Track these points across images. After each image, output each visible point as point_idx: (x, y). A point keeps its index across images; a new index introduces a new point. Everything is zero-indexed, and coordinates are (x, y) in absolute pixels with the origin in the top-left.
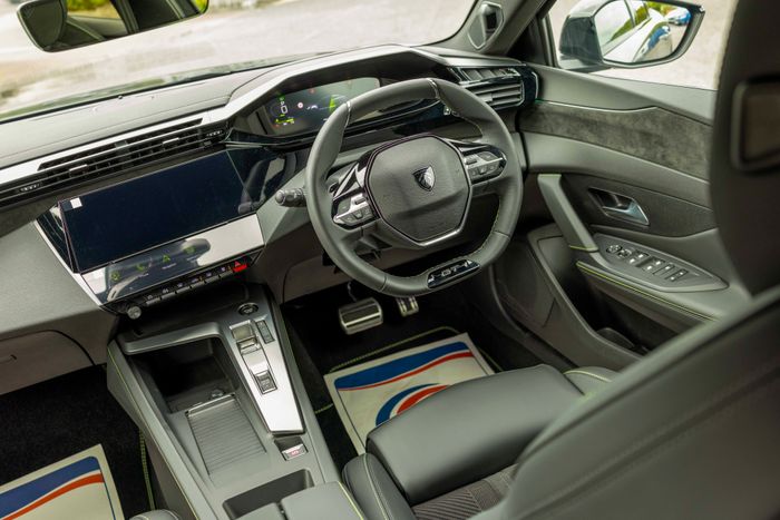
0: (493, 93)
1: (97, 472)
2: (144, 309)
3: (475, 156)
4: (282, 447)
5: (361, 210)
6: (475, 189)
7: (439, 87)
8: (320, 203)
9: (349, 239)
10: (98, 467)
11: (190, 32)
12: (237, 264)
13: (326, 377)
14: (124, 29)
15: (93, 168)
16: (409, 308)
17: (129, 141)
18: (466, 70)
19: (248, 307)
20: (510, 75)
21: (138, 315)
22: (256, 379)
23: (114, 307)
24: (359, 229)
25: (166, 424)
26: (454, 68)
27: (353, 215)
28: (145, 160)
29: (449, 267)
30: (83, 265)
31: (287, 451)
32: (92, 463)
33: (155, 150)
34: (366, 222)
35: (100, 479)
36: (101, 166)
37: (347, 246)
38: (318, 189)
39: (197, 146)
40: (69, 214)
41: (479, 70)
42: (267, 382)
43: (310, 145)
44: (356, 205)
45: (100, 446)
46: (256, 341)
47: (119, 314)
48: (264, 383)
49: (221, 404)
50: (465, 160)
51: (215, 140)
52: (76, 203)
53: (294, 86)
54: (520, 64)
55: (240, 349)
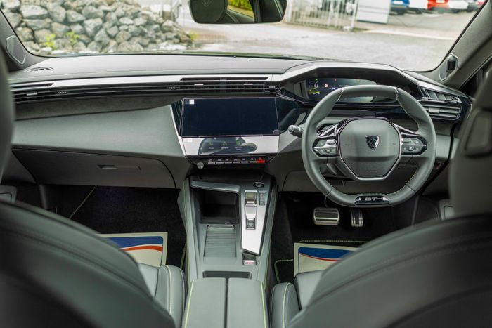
0: (441, 108)
1: (161, 245)
2: (206, 166)
3: (410, 140)
4: (244, 258)
5: (331, 149)
6: (402, 158)
7: (399, 94)
8: (309, 137)
9: (318, 162)
10: (162, 243)
11: (307, 37)
12: (260, 159)
13: (295, 244)
14: (253, 20)
15: (206, 87)
16: (357, 223)
17: (228, 78)
18: (429, 91)
19: (259, 184)
20: (455, 101)
21: (202, 167)
22: (247, 221)
23: (192, 159)
24: (326, 158)
25: (195, 226)
26: (422, 88)
27: (325, 150)
28: (233, 91)
29: (371, 197)
30: (185, 133)
31: (246, 261)
32: (160, 240)
33: (240, 87)
34: (331, 156)
35: (161, 249)
36: (210, 87)
37: (316, 166)
38: (310, 130)
39: (261, 91)
40: (188, 106)
41: (437, 93)
42: (252, 224)
43: (313, 107)
44: (329, 145)
45: (167, 233)
46: (255, 201)
47: (193, 164)
48: (250, 224)
49: (227, 228)
50: (402, 140)
51: (272, 90)
52: (192, 102)
53: (326, 74)
54: (464, 96)
55: (245, 203)
